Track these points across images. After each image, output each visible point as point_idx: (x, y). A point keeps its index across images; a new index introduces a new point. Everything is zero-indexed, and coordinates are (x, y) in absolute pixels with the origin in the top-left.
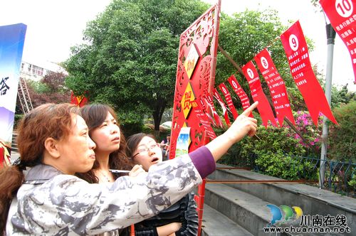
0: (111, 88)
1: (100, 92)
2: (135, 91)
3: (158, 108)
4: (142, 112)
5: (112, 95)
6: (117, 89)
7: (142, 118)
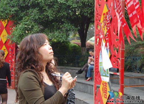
0: (35, 11)
1: (25, 15)
2: (59, 12)
3: (82, 26)
4: (67, 31)
5: (37, 17)
6: (41, 10)
7: (68, 36)
